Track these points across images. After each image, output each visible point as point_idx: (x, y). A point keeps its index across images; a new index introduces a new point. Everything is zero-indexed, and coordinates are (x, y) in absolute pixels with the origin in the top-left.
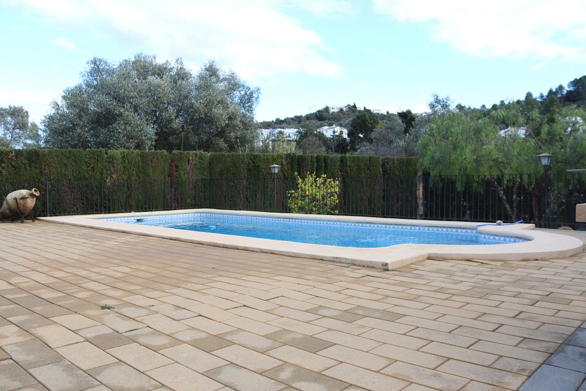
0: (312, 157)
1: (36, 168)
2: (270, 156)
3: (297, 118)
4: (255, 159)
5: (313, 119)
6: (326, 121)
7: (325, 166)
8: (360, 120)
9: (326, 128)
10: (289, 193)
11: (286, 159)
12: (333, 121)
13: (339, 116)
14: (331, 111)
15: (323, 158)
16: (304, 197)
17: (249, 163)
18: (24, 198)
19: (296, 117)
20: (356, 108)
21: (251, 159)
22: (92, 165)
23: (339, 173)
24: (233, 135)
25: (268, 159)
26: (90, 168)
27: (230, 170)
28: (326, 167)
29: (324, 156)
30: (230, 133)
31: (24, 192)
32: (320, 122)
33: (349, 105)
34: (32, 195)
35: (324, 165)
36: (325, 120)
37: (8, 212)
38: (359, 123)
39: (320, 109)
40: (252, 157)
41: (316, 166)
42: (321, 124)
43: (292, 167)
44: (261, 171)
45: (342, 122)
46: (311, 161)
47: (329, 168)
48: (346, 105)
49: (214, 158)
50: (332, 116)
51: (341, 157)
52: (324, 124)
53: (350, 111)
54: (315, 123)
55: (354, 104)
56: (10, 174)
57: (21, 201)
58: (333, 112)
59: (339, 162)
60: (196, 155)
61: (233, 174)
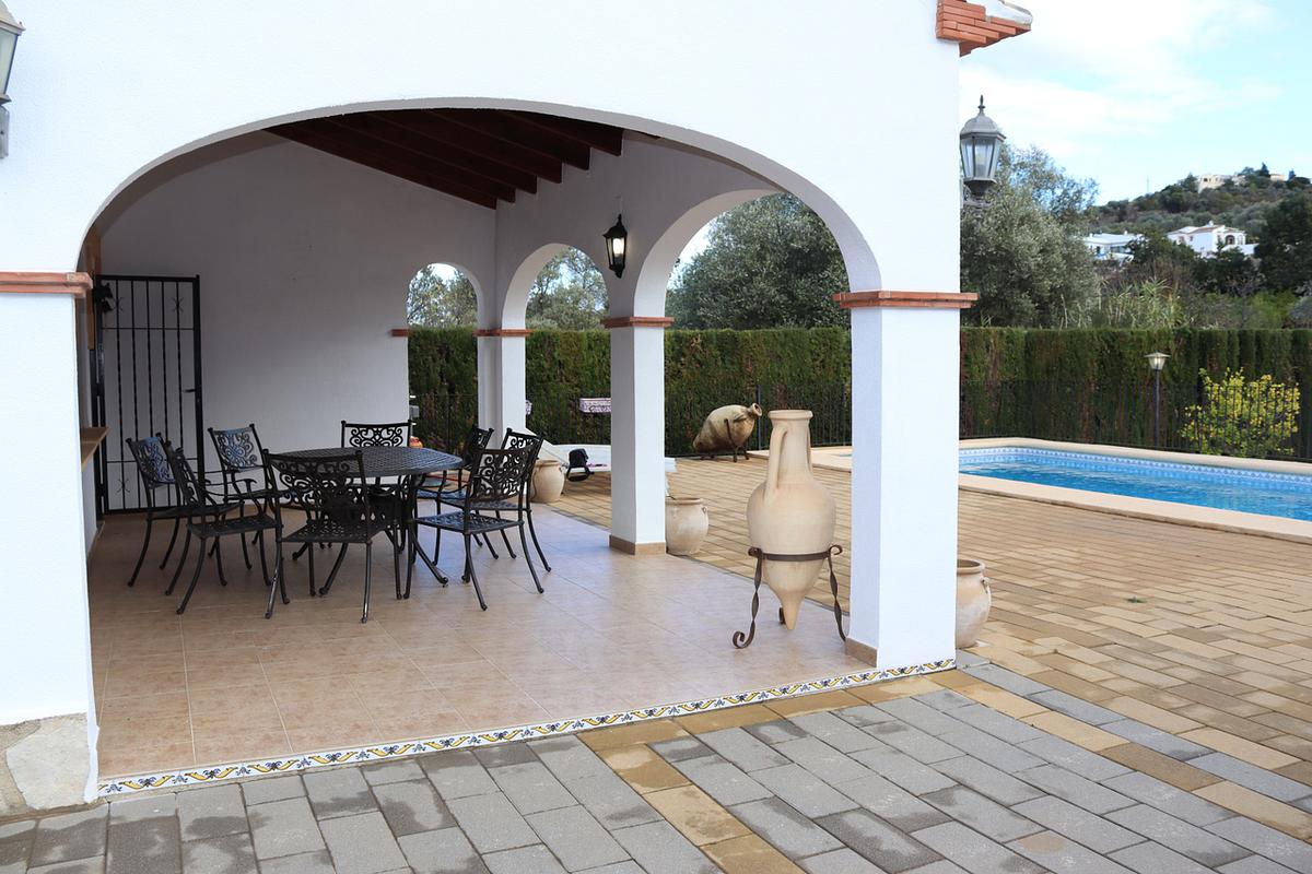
0: (1230, 335)
1: (733, 363)
2: (1143, 333)
3: (1115, 208)
4: (1114, 341)
5: (1156, 208)
6: (1189, 212)
7: (1257, 353)
8: (1288, 215)
9: (1190, 229)
10: (1189, 411)
11: (1177, 340)
12: (1207, 213)
13: (1222, 198)
14: (1202, 186)
15: (1254, 335)
16: (1222, 421)
17: (1103, 348)
18: (739, 420)
19: (1111, 204)
20: (1269, 176)
21: (1107, 341)
22: (822, 356)
23: (1289, 366)
24: (1047, 283)
25: (1140, 340)
26: (818, 362)
27: (1066, 362)
28: (1260, 354)
29: (1258, 332)
30: (1043, 280)
31: (738, 410)
32: (1174, 216)
33: (1248, 170)
34: (751, 415)
35: (1255, 349)
36: (1185, 210)
37: (711, 442)
38: (1286, 221)
39: (1172, 182)
40: (1108, 338)
41: (1238, 353)
42: (1176, 220)
43: (1187, 355)
44: (1125, 365)
45: (1231, 214)
46: (1229, 343)
47: (1266, 356)
48: (1240, 171)
49: (1035, 339)
50: (1206, 200)
51: (1294, 334)
52: (1184, 219)
53: (1253, 185)
54: (1160, 217)
55: (1264, 166)
56: (693, 374)
57: (735, 424)
58: (1206, 190)
59: (1290, 344)
60: (1002, 334)
61: (1072, 371)
